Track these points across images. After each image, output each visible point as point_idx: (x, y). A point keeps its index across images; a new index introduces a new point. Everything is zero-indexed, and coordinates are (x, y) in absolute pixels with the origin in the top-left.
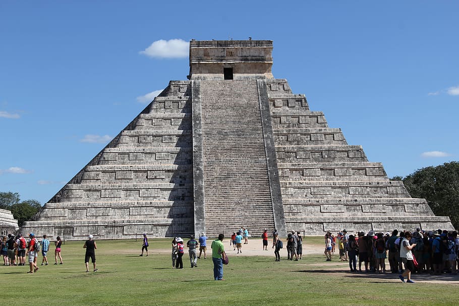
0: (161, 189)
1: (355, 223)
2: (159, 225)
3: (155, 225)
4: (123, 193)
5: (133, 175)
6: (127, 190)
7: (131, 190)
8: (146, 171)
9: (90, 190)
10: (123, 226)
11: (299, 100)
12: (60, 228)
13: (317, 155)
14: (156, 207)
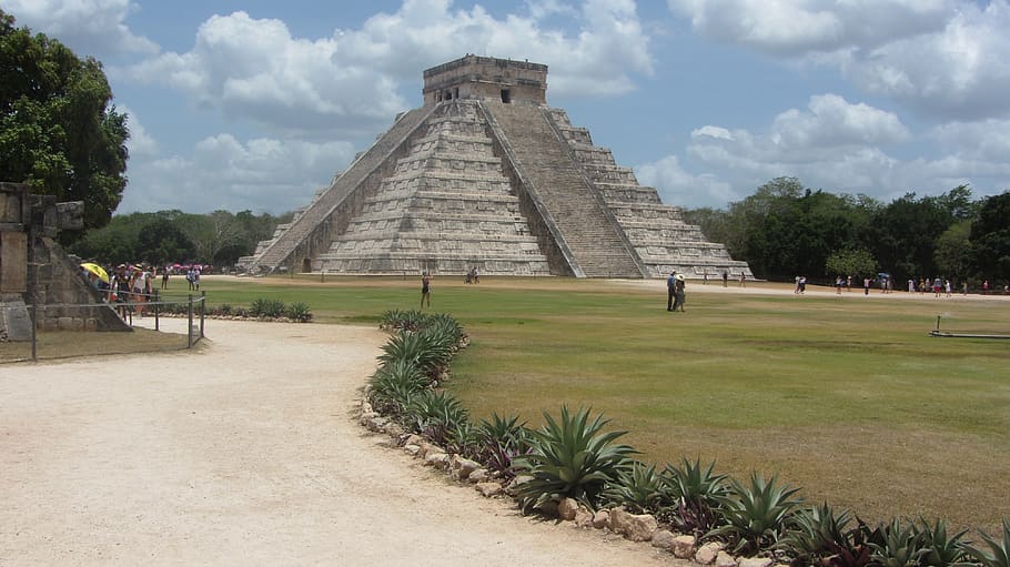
0: (499, 223)
1: (682, 266)
2: (517, 262)
3: (514, 262)
4: (463, 225)
5: (463, 205)
6: (466, 222)
7: (470, 222)
8: (475, 202)
9: (430, 220)
10: (483, 262)
11: (584, 134)
12: (424, 261)
13: (621, 194)
14: (505, 242)
